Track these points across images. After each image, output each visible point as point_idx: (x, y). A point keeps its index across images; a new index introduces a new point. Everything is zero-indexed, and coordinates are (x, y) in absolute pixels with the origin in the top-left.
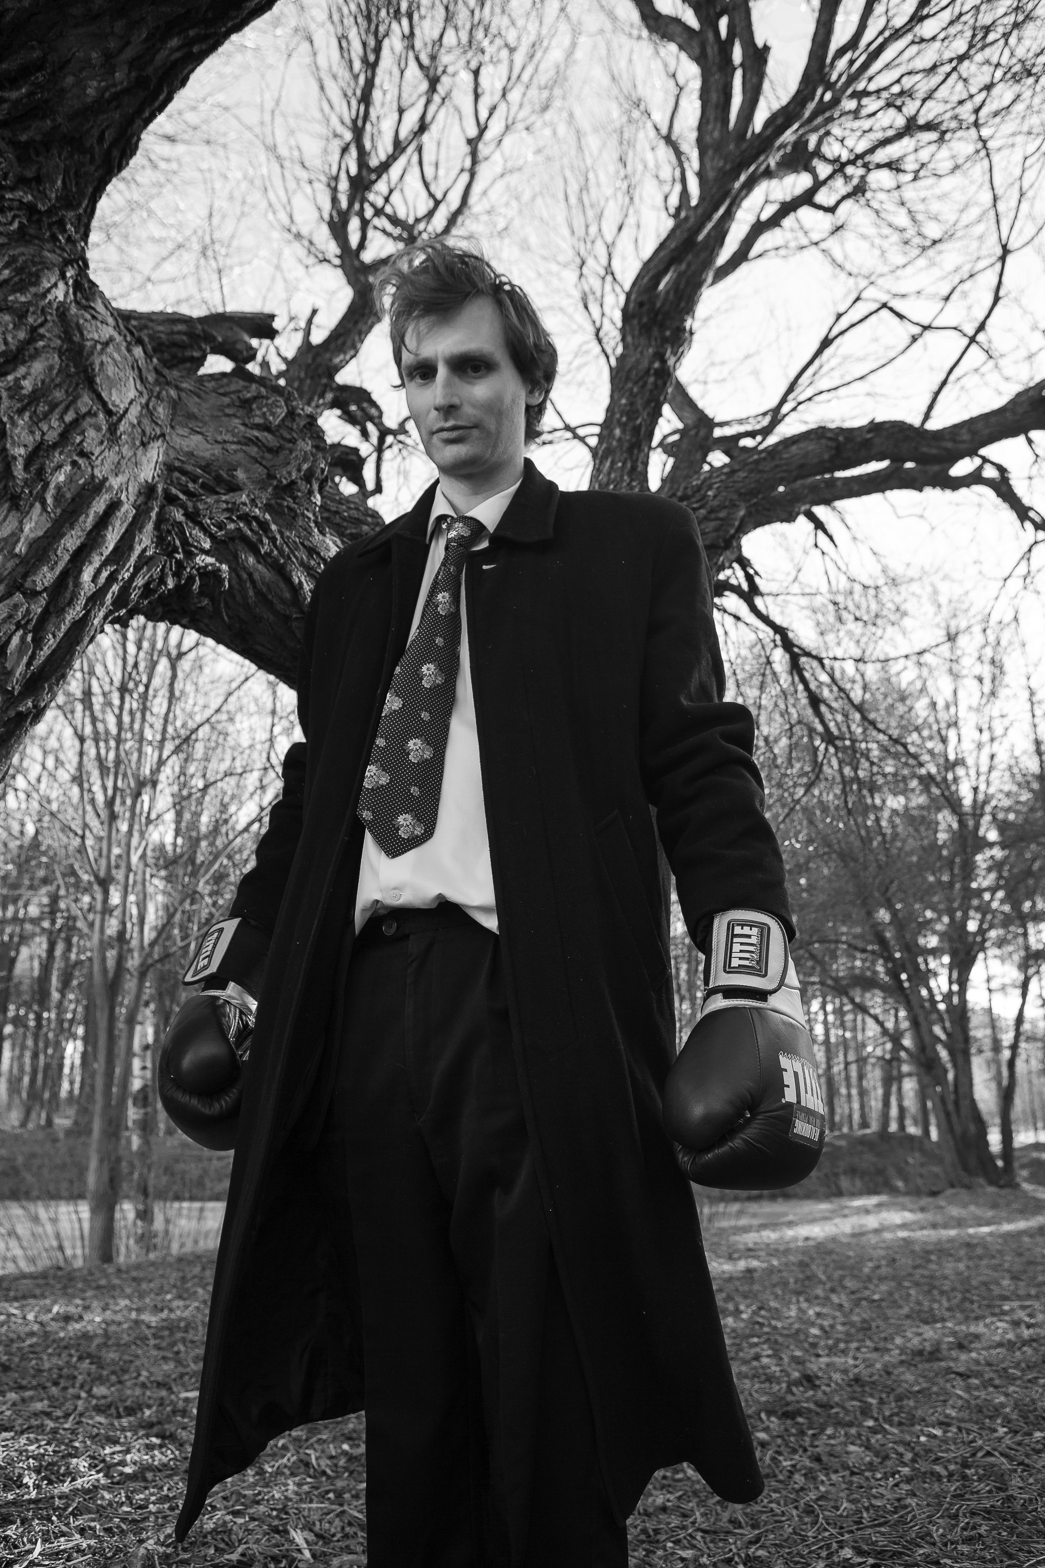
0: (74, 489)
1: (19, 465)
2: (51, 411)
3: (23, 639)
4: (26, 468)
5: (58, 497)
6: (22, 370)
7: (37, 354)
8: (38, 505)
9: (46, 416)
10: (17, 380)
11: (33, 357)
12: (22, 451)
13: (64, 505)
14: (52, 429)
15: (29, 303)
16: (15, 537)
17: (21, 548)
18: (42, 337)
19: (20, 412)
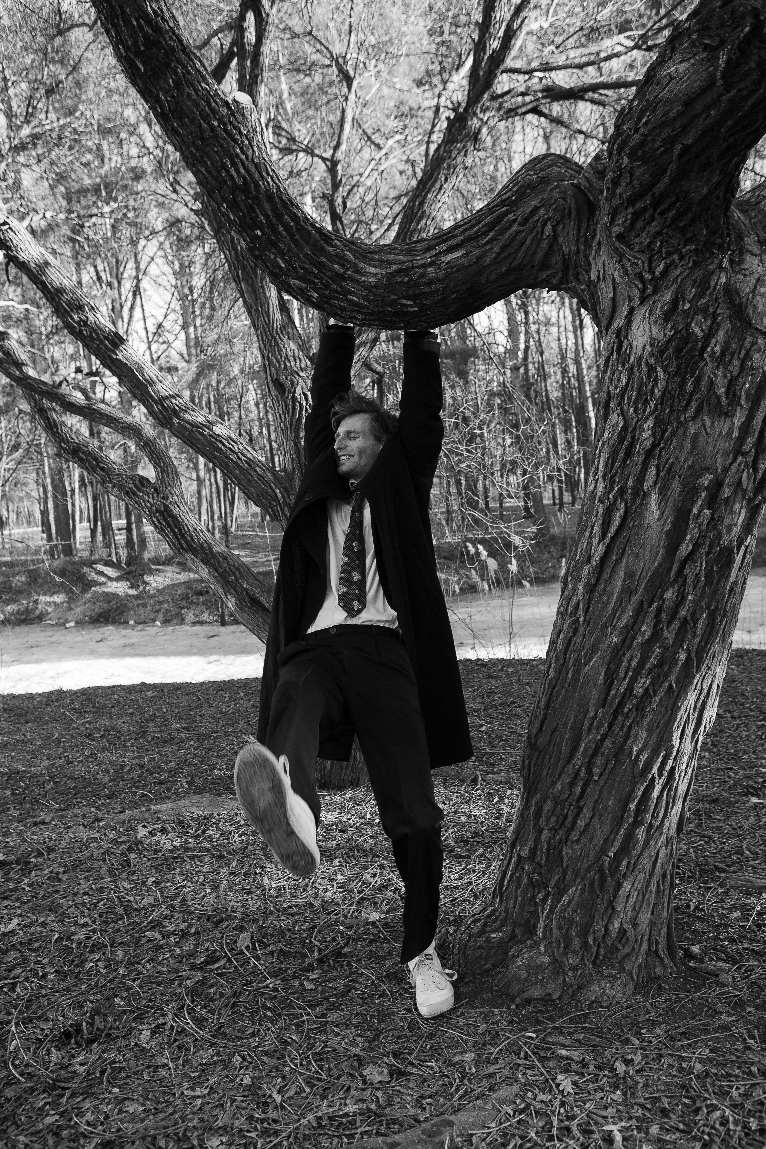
0: (755, 386)
1: (723, 398)
2: (732, 357)
3: (748, 473)
4: (727, 398)
5: (747, 399)
6: (714, 341)
7: (719, 326)
8: (738, 408)
9: (730, 361)
10: (712, 349)
11: (717, 331)
12: (723, 390)
13: (751, 398)
14: (735, 366)
15: (709, 301)
16: (731, 430)
17: (736, 434)
18: (719, 315)
19: (718, 368)
